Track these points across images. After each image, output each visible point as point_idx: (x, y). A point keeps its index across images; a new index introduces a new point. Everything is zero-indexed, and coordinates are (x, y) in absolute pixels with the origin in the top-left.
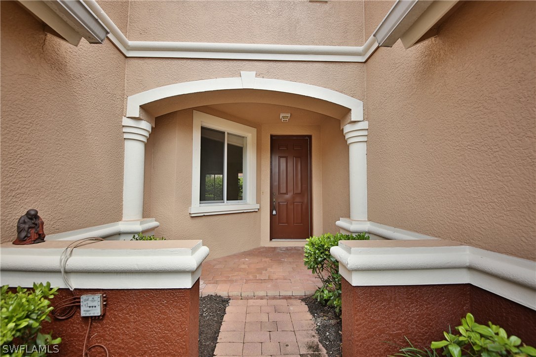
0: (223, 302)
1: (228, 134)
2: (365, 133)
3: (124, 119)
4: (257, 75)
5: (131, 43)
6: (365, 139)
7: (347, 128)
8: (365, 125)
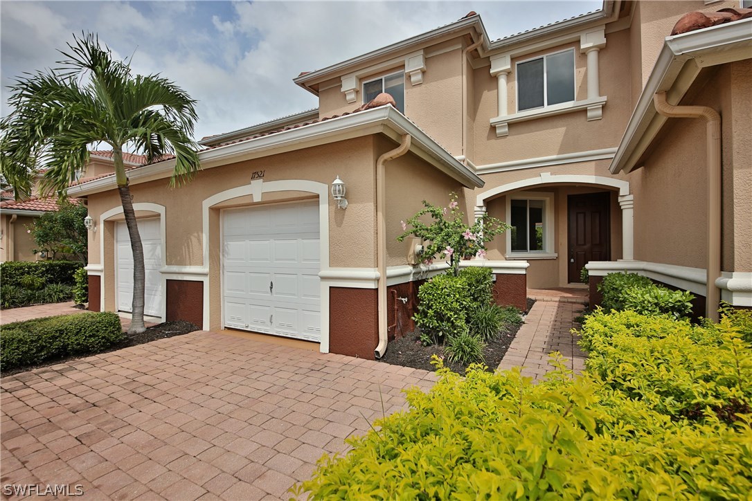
0: (533, 302)
1: (530, 201)
2: (632, 202)
3: (475, 207)
4: (551, 174)
5: (478, 167)
6: (632, 206)
7: (620, 199)
8: (631, 197)
